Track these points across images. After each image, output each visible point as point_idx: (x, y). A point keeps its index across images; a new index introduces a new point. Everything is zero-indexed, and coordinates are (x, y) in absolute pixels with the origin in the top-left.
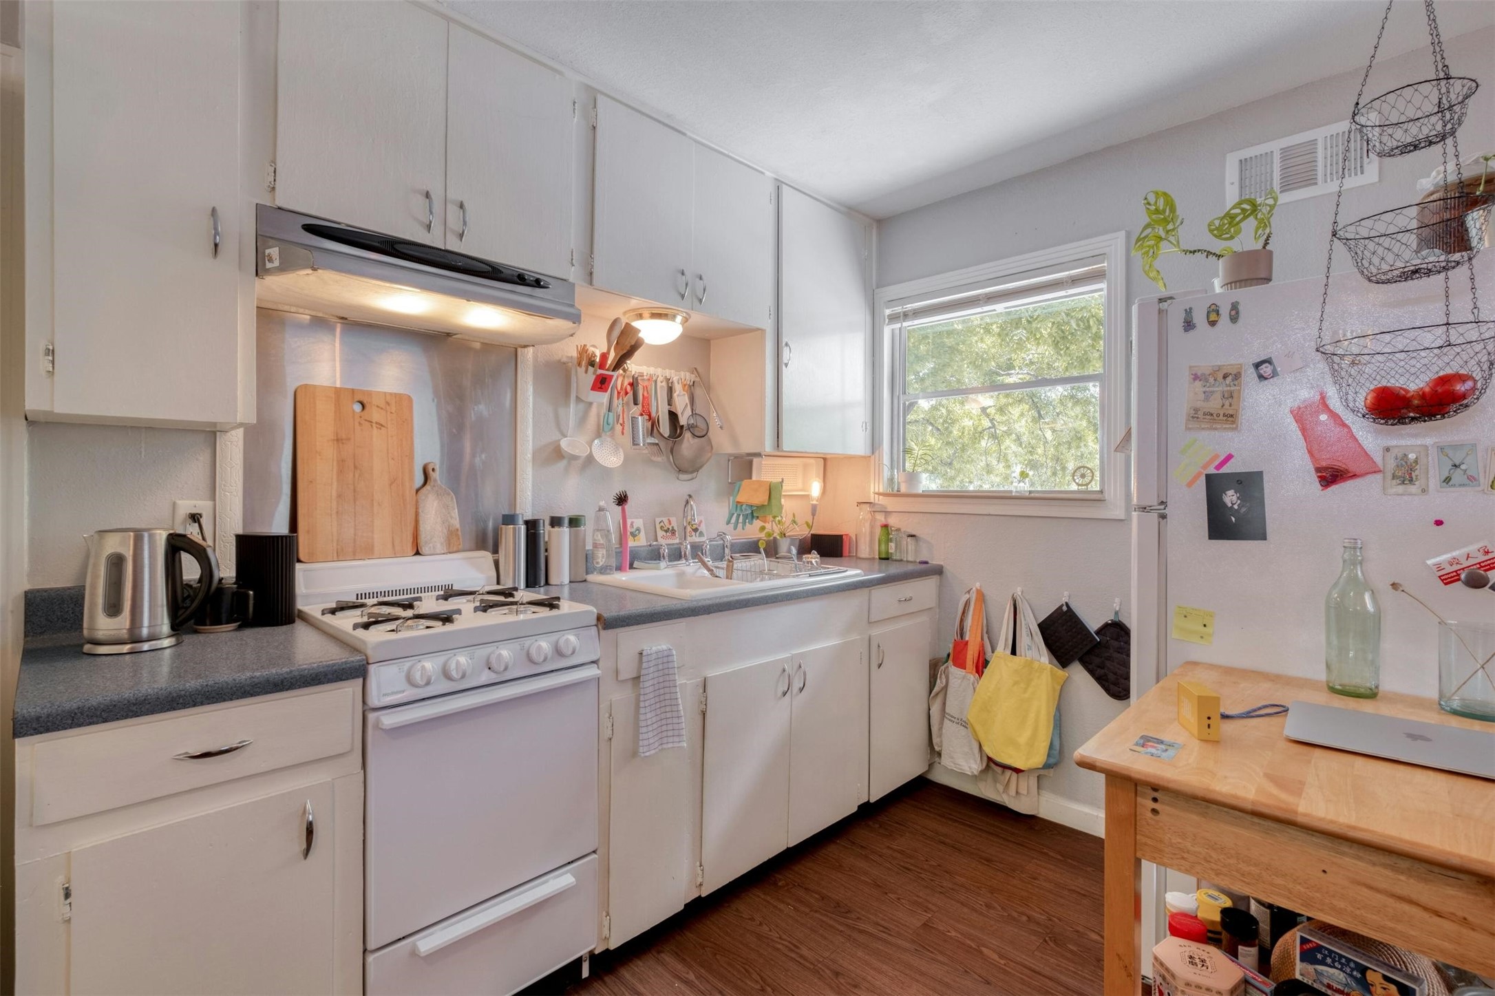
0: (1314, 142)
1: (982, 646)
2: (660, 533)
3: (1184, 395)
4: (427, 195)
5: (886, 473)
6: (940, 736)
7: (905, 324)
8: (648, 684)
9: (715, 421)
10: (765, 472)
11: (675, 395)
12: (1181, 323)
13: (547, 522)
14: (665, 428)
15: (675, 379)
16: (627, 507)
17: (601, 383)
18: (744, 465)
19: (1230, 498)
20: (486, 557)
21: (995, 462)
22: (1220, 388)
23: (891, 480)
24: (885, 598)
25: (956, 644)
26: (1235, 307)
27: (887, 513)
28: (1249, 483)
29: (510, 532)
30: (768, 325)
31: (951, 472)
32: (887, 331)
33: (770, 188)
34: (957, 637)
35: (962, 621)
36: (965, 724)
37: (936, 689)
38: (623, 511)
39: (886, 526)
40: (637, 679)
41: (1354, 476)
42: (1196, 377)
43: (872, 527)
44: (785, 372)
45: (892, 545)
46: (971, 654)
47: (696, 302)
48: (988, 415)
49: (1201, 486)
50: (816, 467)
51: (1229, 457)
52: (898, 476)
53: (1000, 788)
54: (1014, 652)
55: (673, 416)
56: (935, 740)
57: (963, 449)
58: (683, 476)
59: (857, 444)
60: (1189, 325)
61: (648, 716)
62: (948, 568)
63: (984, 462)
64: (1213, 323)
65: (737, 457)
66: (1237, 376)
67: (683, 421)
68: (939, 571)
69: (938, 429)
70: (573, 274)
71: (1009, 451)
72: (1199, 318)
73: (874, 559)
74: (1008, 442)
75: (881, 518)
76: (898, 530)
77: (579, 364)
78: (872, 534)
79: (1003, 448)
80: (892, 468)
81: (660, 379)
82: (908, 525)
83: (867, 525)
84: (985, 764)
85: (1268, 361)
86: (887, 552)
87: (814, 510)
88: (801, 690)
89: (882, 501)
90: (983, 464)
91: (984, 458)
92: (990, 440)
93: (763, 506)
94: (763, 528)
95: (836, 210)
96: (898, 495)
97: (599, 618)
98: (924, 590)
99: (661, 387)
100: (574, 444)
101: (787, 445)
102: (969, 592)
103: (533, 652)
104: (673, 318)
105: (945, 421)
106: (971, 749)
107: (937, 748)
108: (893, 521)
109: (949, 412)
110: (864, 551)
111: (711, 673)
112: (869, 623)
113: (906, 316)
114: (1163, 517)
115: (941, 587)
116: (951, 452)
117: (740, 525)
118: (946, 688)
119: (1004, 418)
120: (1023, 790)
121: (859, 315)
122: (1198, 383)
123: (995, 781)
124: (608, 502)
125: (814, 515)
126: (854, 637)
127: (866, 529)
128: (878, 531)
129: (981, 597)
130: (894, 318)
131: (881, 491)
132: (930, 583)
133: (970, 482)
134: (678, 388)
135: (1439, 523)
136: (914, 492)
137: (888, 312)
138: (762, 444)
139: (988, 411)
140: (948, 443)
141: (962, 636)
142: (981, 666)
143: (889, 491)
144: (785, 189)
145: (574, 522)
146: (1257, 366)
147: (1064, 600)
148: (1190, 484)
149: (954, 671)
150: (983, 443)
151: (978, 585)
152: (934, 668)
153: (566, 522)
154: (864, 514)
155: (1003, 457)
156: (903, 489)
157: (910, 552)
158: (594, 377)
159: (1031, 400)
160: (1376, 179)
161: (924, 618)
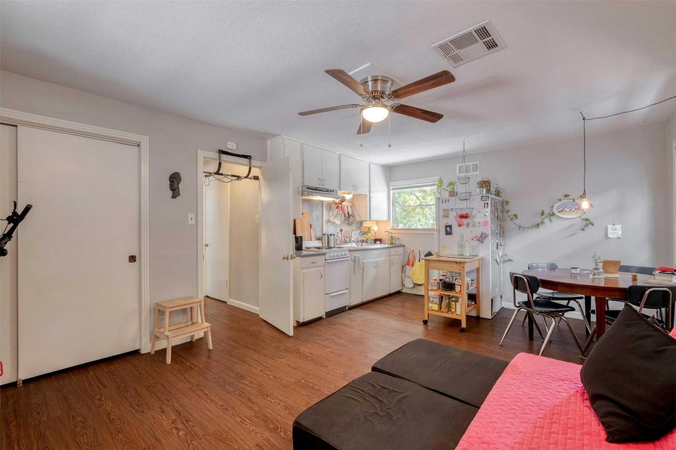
0: (470, 165)
1: (413, 261)
2: (346, 238)
3: (442, 213)
4: (320, 179)
5: (392, 224)
6: (404, 281)
7: (396, 191)
8: (356, 261)
9: (356, 213)
10: (365, 225)
11: (349, 208)
12: (441, 202)
13: (329, 235)
14: (347, 216)
15: (348, 205)
16: (342, 232)
17: (337, 207)
18: (361, 223)
19: (448, 229)
20: (320, 241)
21: (421, 218)
22: (447, 212)
23: (393, 226)
24: (393, 251)
25: (408, 261)
26: (448, 200)
27: (392, 233)
28: (450, 227)
29: (325, 237)
30: (368, 194)
31: (405, 221)
32: (391, 192)
33: (368, 165)
34: (408, 260)
35: (409, 256)
36: (409, 277)
37: (403, 271)
38: (341, 233)
39: (392, 237)
40: (354, 261)
41: (462, 225)
42: (443, 210)
43: (388, 237)
44: (372, 203)
45: (393, 240)
46: (411, 263)
47: (356, 191)
48: (419, 200)
49: (444, 227)
50: (375, 223)
51: (448, 223)
52: (395, 225)
53: (417, 290)
54: (419, 261)
55: (348, 213)
56: (403, 282)
57: (409, 213)
58: (349, 226)
59: (385, 218)
60: (443, 202)
61: (356, 267)
62: (406, 245)
63: (418, 217)
64: (446, 202)
65: (360, 221)
66: (449, 210)
67: (350, 214)
68: (404, 246)
69: (400, 205)
70: (337, 189)
71: (427, 213)
72: (444, 201)
73: (389, 244)
74: (426, 210)
75: (390, 235)
76: (395, 237)
77: (333, 204)
78: (388, 238)
79: (424, 212)
80: (393, 223)
81: (346, 205)
82: (397, 236)
83: (387, 236)
84: (413, 285)
85: (452, 208)
86: (392, 242)
87: (375, 233)
88: (378, 267)
89: (391, 231)
90: (417, 218)
91: (418, 216)
92: (420, 209)
93: (367, 232)
94: (365, 237)
95: (381, 166)
96: (395, 229)
97: (349, 250)
98: (400, 250)
99: (346, 206)
100: (332, 219)
101: (372, 219)
102: (410, 250)
103: (338, 254)
104: (351, 194)
105: (403, 202)
106: (411, 282)
107: (404, 284)
108: (393, 235)
109: (404, 198)
110: (387, 242)
111: (364, 261)
112: (390, 256)
113: (396, 189)
114: (439, 232)
115: (404, 249)
116: (405, 213)
117: (361, 236)
118: (405, 271)
119: (425, 201)
120: (421, 290)
121: (385, 188)
122: (444, 211)
123: (416, 289)
124: (339, 231)
125: (375, 234)
126: (387, 258)
127: (387, 237)
128: (390, 238)
129: (413, 251)
130: (393, 189)
131: (391, 228)
132: (402, 248)
133: (412, 225)
134: (349, 207)
135: (471, 232)
136: (398, 228)
137: (392, 188)
138: (367, 219)
139: (419, 198)
140: (404, 210)
141: (409, 259)
142: (413, 265)
143: (392, 228)
144: (371, 164)
145: (334, 235)
146: (451, 209)
147: (429, 250)
148: (443, 227)
149: (407, 267)
150: (417, 210)
151: (412, 248)
152: (403, 267)
153: (333, 235)
154: (387, 234)
155: (425, 216)
156: (396, 228)
157: (397, 242)
158: (336, 206)
159: (434, 195)
160: (479, 173)
161: (400, 256)
